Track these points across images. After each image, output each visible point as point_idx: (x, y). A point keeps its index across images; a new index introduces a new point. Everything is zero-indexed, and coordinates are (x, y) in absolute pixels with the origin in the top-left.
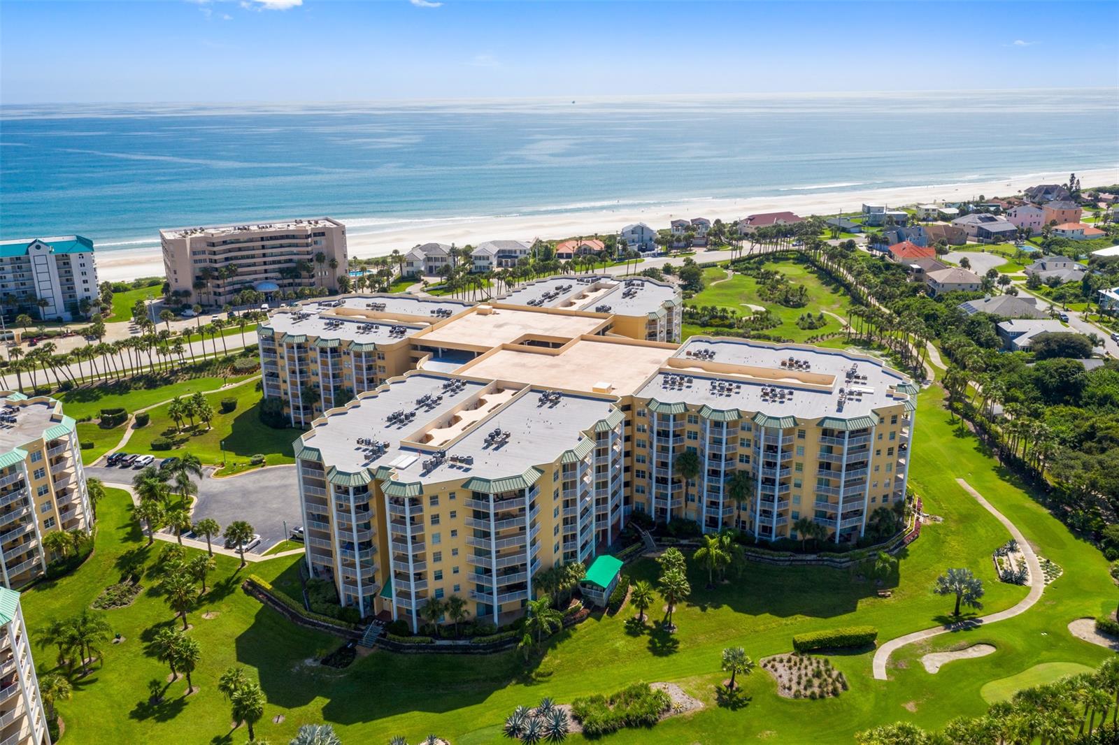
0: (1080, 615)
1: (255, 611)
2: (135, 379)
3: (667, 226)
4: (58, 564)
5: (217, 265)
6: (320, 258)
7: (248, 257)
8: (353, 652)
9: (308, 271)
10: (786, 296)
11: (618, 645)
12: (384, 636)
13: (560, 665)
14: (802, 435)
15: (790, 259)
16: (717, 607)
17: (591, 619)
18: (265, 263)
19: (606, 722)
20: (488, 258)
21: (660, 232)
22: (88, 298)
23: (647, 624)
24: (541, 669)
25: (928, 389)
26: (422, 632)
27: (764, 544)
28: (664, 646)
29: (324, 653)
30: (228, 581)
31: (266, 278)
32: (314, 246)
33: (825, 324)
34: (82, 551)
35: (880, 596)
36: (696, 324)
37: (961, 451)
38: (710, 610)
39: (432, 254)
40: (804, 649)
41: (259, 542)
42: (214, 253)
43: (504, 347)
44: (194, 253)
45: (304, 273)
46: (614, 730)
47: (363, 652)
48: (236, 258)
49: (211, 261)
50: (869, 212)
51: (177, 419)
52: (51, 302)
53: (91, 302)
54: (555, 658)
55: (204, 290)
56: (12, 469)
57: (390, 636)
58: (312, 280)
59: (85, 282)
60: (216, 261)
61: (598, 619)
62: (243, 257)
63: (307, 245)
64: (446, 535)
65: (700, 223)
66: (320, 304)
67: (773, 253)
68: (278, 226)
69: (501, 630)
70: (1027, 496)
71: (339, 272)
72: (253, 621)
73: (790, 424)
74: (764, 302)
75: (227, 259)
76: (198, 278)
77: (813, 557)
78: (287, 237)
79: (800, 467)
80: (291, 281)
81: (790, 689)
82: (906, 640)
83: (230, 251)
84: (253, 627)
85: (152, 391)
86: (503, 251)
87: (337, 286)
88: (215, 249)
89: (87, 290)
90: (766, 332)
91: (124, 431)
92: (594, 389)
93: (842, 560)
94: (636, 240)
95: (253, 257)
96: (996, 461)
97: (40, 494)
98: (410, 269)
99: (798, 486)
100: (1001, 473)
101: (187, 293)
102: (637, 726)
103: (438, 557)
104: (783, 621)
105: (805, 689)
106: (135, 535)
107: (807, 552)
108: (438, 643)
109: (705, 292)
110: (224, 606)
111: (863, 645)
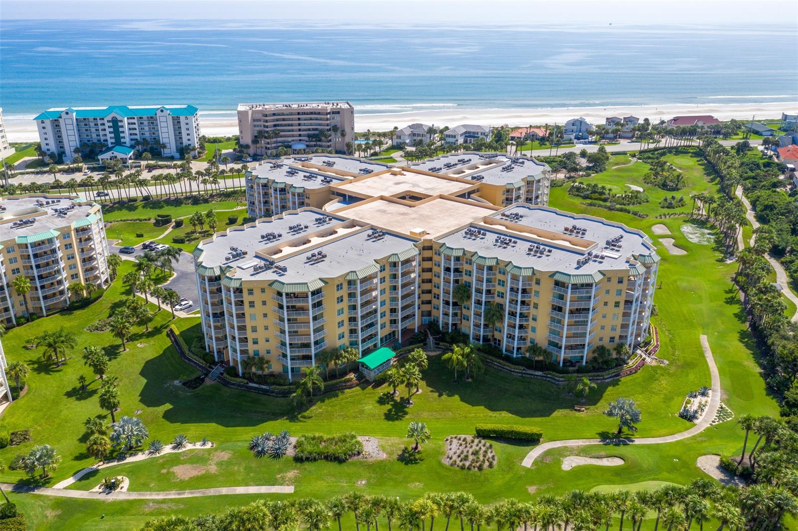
0: (714, 452)
1: (165, 347)
2: (187, 198)
3: (603, 122)
4: (77, 302)
5: (267, 129)
6: (335, 129)
7: (289, 125)
8: (203, 380)
9: (326, 137)
10: (665, 181)
11: (366, 408)
12: (222, 374)
13: (321, 413)
14: (538, 282)
15: (689, 153)
16: (450, 395)
17: (358, 388)
18: (300, 130)
19: (310, 453)
20: (455, 137)
21: (598, 126)
22: (190, 145)
23: (395, 398)
24: (305, 414)
25: (730, 264)
26: (243, 377)
27: (508, 359)
28: (396, 414)
29: (185, 378)
30: (161, 327)
31: (300, 140)
32: (332, 120)
33: (683, 206)
34: (94, 296)
35: (576, 410)
36: (580, 196)
37: (721, 314)
38: (444, 397)
39: (416, 132)
40: (482, 434)
41: (191, 306)
42: (267, 121)
43: (382, 198)
44: (254, 120)
45: (323, 138)
46: (315, 460)
47: (208, 382)
48: (281, 125)
49: (265, 126)
50: (785, 120)
51: (194, 225)
52: (168, 146)
53: (191, 147)
54: (320, 408)
55: (258, 145)
56: (50, 241)
57: (225, 375)
58: (329, 144)
59: (188, 135)
60: (267, 127)
61: (363, 389)
62: (285, 125)
63: (327, 119)
64: (259, 316)
65: (630, 120)
66: (295, 159)
67: (676, 148)
68: (313, 106)
69: (291, 384)
70: (751, 356)
71: (348, 139)
72: (161, 352)
73: (529, 273)
74: (645, 184)
75: (275, 126)
76: (256, 137)
77: (540, 373)
78: (315, 113)
79: (536, 306)
80: (314, 143)
81: (451, 458)
82: (565, 443)
83: (277, 120)
84: (160, 356)
85: (195, 206)
86: (469, 133)
87: (345, 149)
88: (267, 118)
89: (189, 140)
90: (627, 207)
91: (167, 229)
92: (411, 232)
93: (561, 379)
94: (575, 130)
95: (292, 125)
96: (746, 326)
97: (69, 259)
98: (399, 141)
99: (534, 319)
100: (743, 335)
101: (247, 147)
102: (331, 460)
103: (254, 330)
104: (490, 413)
105: (461, 461)
106: (128, 292)
107: (536, 369)
108: (251, 384)
109: (605, 173)
110: (152, 341)
111: (531, 440)
